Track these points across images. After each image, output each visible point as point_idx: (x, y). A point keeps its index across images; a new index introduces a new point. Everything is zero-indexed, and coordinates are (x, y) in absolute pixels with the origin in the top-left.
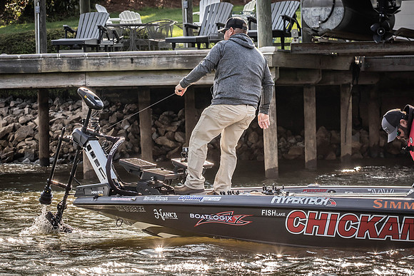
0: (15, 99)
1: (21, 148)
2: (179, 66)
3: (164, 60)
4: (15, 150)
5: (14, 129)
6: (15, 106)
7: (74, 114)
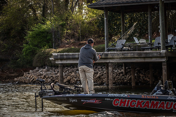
0: (104, 66)
1: (104, 81)
2: (137, 56)
3: (132, 54)
4: (102, 82)
5: (102, 75)
6: (104, 68)
7: (121, 71)
